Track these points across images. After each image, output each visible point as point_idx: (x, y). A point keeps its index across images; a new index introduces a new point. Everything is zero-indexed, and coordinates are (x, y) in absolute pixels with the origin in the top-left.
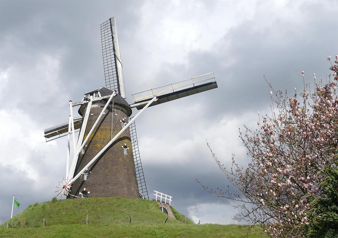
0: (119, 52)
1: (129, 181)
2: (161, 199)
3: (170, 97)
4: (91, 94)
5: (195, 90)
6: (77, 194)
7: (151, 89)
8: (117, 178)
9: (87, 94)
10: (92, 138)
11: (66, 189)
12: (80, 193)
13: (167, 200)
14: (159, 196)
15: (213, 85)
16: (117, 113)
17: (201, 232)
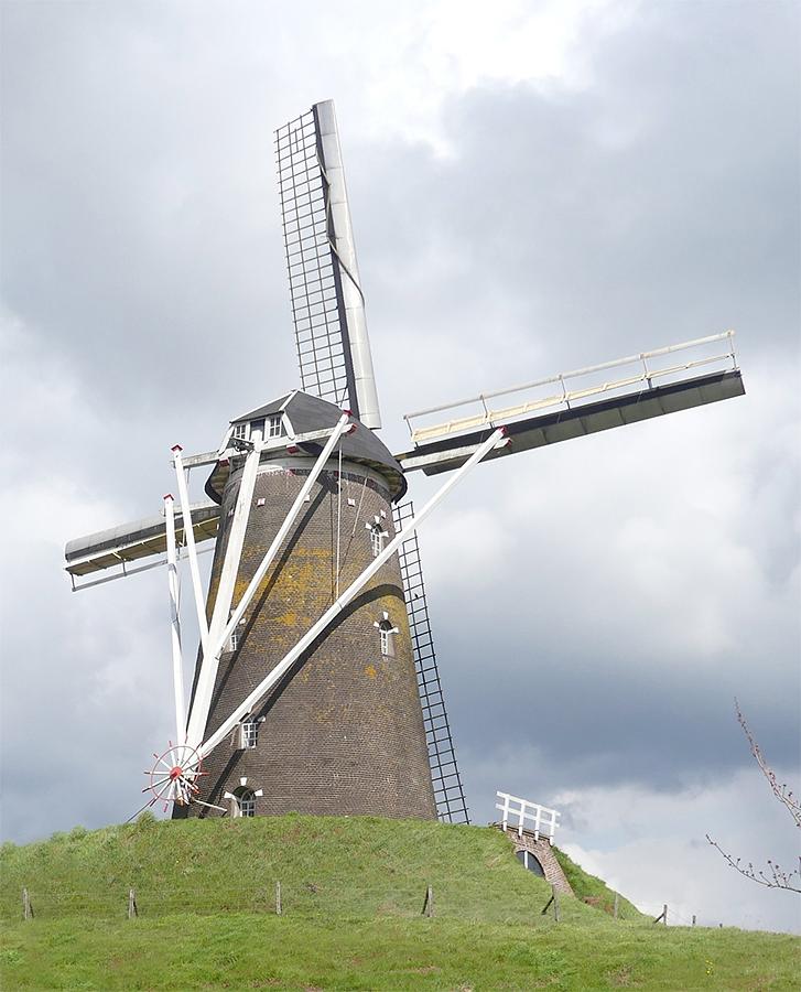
0: (350, 243)
1: (402, 753)
2: (521, 823)
3: (552, 428)
4: (257, 422)
5: (654, 401)
6: (215, 795)
7: (482, 398)
8: (358, 743)
9: (240, 423)
10: (266, 593)
11: (181, 781)
12: (228, 795)
13: (541, 823)
14: (514, 811)
15: (725, 383)
16: (354, 496)
17: (685, 960)
